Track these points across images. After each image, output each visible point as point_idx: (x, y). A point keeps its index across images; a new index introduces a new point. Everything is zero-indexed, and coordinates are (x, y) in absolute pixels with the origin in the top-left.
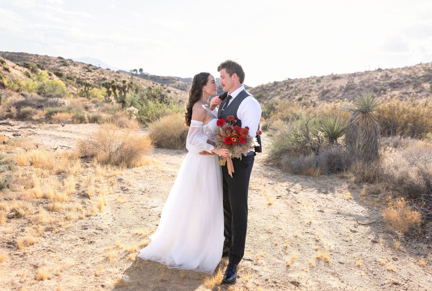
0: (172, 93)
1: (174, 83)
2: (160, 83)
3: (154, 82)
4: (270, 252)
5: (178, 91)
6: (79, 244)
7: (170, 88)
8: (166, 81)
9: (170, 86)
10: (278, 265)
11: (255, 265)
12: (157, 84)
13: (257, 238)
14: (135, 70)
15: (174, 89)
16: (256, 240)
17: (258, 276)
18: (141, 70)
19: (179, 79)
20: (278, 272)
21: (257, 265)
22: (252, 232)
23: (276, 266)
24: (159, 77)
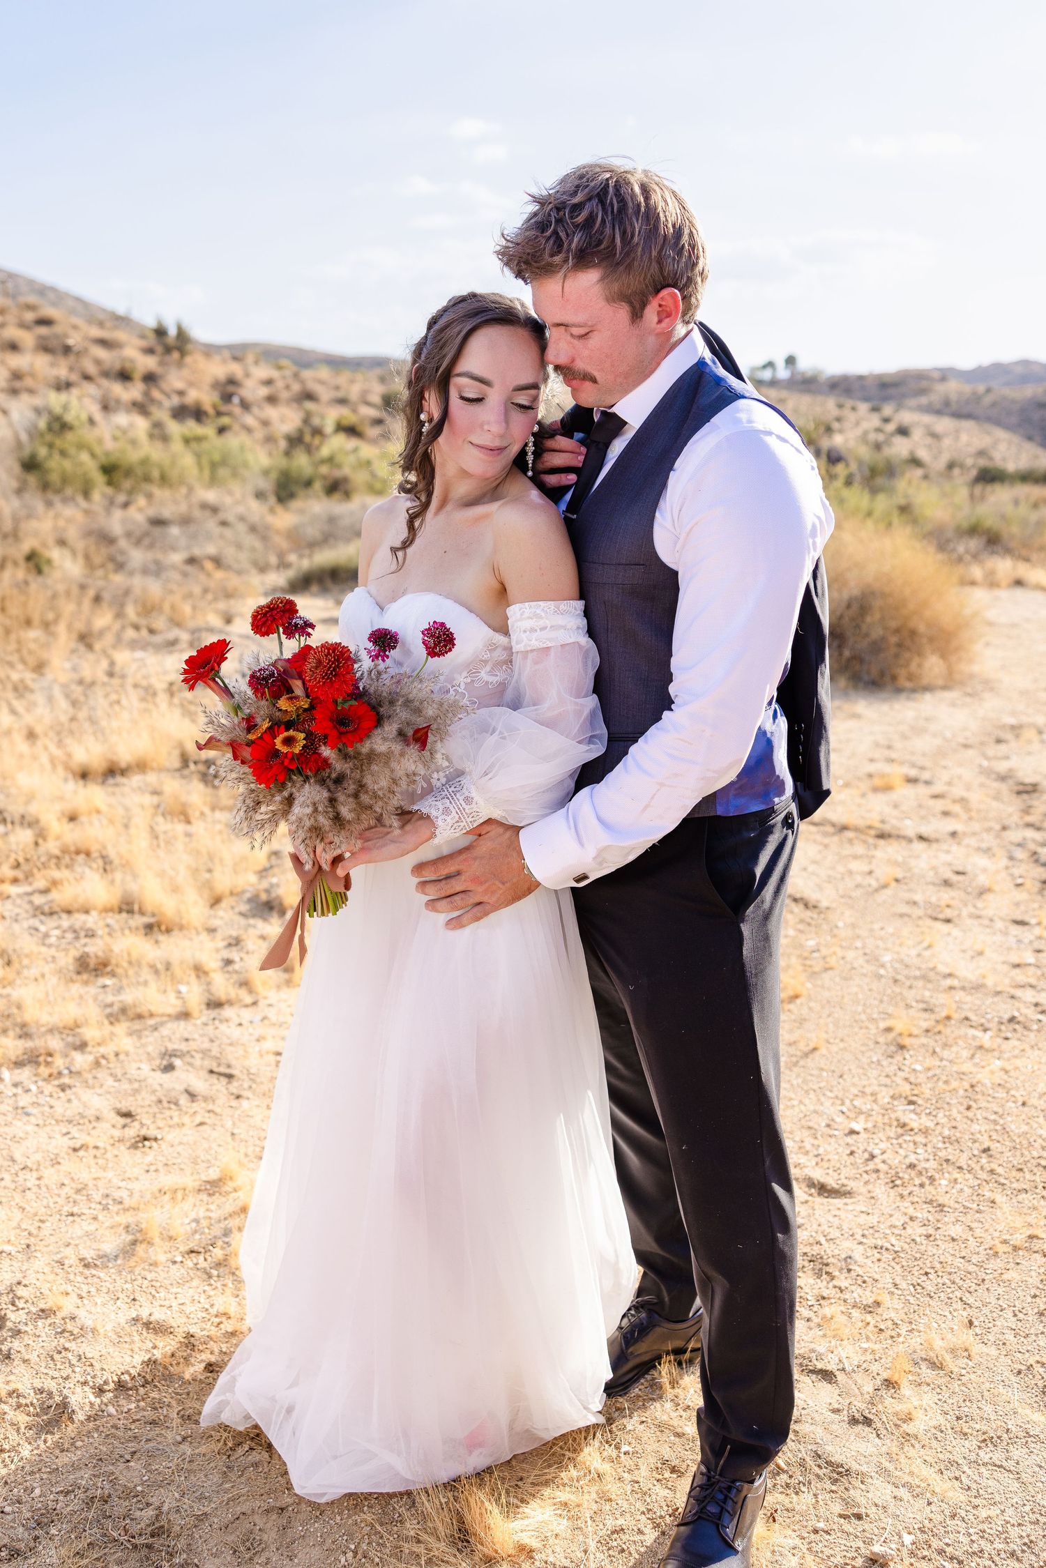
0: (917, 434)
1: (923, 392)
2: (866, 399)
3: (842, 400)
4: (1010, 1336)
5: (944, 424)
6: (91, 1145)
7: (906, 417)
8: (892, 391)
9: (911, 409)
10: (1016, 1453)
11: (854, 1421)
12: (854, 409)
13: (967, 1219)
14: (770, 365)
15: (927, 419)
16: (957, 1231)
17: (837, 1508)
18: (790, 361)
19: (945, 375)
20: (995, 1511)
21: (867, 1422)
22: (956, 1175)
23: (998, 1457)
24: (861, 378)
